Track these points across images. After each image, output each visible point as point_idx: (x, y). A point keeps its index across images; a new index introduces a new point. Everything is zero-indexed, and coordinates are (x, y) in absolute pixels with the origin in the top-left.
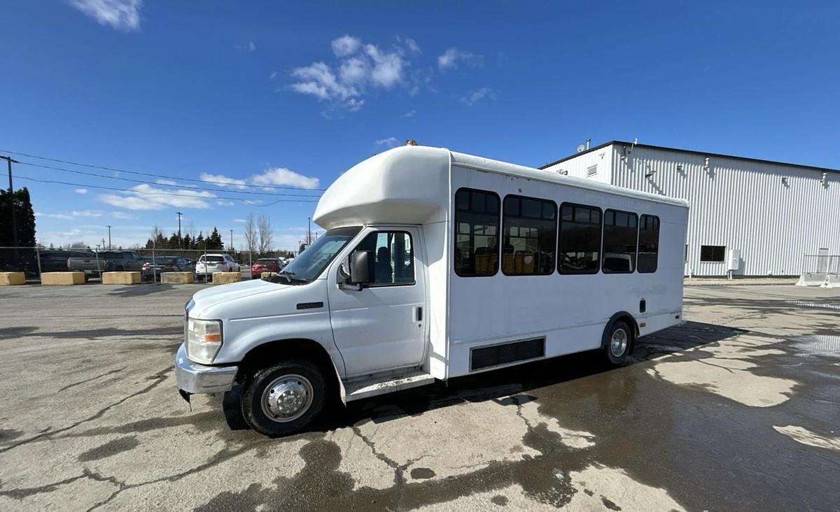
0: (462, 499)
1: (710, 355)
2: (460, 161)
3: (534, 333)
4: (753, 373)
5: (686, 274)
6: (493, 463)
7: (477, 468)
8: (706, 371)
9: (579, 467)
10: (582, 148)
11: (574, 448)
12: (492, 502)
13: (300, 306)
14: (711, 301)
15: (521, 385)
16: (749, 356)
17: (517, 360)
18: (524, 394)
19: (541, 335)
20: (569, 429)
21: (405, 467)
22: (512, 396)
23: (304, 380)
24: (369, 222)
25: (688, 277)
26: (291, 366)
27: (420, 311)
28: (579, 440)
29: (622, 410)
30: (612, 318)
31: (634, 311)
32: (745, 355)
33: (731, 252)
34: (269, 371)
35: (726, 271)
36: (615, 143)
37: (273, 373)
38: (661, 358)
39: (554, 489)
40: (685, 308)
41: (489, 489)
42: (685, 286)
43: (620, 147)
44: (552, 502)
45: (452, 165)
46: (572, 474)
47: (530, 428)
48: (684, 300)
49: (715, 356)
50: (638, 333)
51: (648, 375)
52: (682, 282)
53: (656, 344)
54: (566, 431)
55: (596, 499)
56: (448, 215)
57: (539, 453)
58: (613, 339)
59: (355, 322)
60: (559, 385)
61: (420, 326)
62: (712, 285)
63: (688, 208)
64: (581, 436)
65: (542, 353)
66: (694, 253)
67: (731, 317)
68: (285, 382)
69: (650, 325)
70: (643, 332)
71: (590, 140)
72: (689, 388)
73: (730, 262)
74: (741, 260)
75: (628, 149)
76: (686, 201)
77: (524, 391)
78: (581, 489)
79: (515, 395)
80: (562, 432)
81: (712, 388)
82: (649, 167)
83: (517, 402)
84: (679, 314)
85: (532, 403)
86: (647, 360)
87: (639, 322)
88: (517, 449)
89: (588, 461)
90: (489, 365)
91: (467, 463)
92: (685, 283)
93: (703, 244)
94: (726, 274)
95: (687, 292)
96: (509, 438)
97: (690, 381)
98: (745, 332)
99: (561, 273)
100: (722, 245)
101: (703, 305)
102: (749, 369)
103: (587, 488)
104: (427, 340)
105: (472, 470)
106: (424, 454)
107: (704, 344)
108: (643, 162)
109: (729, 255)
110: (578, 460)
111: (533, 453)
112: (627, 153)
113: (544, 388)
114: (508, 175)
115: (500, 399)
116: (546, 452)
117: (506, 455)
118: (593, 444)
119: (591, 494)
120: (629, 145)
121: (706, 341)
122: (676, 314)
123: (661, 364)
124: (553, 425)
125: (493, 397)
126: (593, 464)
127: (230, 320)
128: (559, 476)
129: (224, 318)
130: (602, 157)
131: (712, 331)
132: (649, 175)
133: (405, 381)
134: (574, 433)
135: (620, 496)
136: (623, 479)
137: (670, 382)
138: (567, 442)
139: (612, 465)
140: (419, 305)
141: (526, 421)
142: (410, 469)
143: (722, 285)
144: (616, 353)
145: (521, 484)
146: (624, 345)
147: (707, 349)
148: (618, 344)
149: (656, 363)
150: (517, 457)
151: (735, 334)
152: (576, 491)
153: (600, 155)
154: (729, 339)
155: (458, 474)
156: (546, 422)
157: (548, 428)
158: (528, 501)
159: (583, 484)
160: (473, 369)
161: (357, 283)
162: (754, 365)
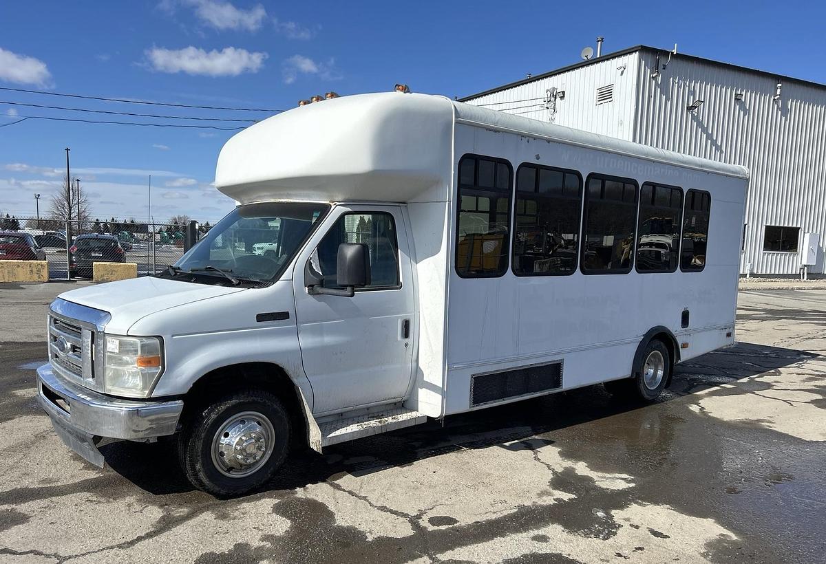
0: (497, 540)
1: (768, 386)
2: (465, 117)
3: (548, 355)
4: (816, 406)
5: (741, 272)
6: (521, 507)
7: (505, 513)
8: (761, 405)
9: (621, 507)
10: (589, 54)
11: (612, 490)
12: (533, 540)
13: (261, 318)
14: (775, 314)
15: (529, 428)
16: (815, 386)
17: (527, 391)
18: (537, 437)
19: (556, 358)
20: (603, 472)
21: (419, 517)
22: (522, 440)
23: (264, 419)
24: (340, 199)
25: (745, 275)
26: (250, 399)
27: (406, 325)
28: (617, 482)
29: (662, 450)
30: (646, 336)
31: (674, 326)
32: (810, 385)
33: (807, 236)
34: (223, 407)
35: (799, 266)
36: (644, 50)
37: (228, 409)
38: (707, 391)
39: (597, 526)
40: (739, 325)
41: (526, 530)
42: (741, 290)
43: (650, 57)
44: (597, 536)
45: (456, 123)
46: (613, 512)
47: (555, 473)
48: (739, 312)
49: (775, 387)
50: (679, 357)
51: (692, 412)
52: (737, 284)
53: (699, 374)
54: (600, 474)
55: (643, 531)
56: (449, 192)
57: (573, 496)
58: (646, 365)
59: (328, 340)
60: (581, 426)
61: (406, 345)
62: (779, 289)
63: (748, 180)
64: (617, 479)
65: (558, 383)
66: (755, 238)
67: (799, 337)
68: (243, 422)
69: (694, 346)
70: (685, 355)
71: (602, 41)
72: (741, 425)
73: (805, 253)
74: (820, 249)
75: (662, 61)
76: (745, 168)
77: (536, 434)
78: (626, 525)
79: (525, 439)
80: (594, 475)
81: (769, 424)
82: (694, 93)
83: (529, 446)
84: (731, 330)
85: (549, 447)
86: (689, 393)
87: (680, 341)
88: (544, 493)
89: (630, 501)
90: (494, 398)
91: (491, 509)
92: (741, 285)
93: (769, 224)
94: (798, 273)
95: (743, 299)
96: (532, 484)
97: (742, 417)
98: (814, 356)
99: (584, 272)
100: (795, 226)
101: (763, 319)
102: (812, 402)
103: (632, 523)
104: (414, 365)
105: (499, 515)
106: (435, 504)
107: (760, 372)
108: (685, 84)
109: (805, 242)
110: (619, 500)
111: (566, 496)
112: (661, 67)
113: (560, 430)
114: (523, 136)
115: (507, 444)
116: (580, 495)
117: (534, 500)
118: (632, 485)
119: (637, 527)
120: (665, 53)
121: (762, 369)
122: (727, 331)
123: (706, 399)
124: (581, 469)
125: (499, 442)
126: (636, 503)
127: (173, 336)
128: (600, 514)
129: (165, 334)
130: (622, 72)
131: (774, 355)
132: (693, 107)
133: (390, 420)
134: (609, 475)
135: (668, 526)
136: (670, 513)
137: (718, 419)
138: (604, 484)
139: (656, 503)
140: (405, 316)
141: (549, 467)
142: (425, 518)
143: (793, 289)
144: (650, 384)
145: (560, 523)
146: (660, 373)
147: (766, 379)
148: (652, 371)
149: (700, 398)
150: (549, 501)
151: (802, 360)
152: (620, 526)
153: (618, 69)
154: (794, 365)
155: (485, 519)
156: (574, 466)
157: (576, 472)
158: (571, 537)
159: (627, 520)
160: (474, 403)
161: (347, 286)
162: (819, 397)
